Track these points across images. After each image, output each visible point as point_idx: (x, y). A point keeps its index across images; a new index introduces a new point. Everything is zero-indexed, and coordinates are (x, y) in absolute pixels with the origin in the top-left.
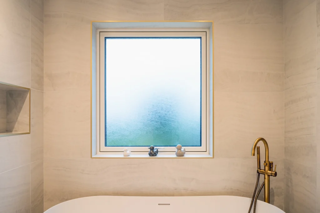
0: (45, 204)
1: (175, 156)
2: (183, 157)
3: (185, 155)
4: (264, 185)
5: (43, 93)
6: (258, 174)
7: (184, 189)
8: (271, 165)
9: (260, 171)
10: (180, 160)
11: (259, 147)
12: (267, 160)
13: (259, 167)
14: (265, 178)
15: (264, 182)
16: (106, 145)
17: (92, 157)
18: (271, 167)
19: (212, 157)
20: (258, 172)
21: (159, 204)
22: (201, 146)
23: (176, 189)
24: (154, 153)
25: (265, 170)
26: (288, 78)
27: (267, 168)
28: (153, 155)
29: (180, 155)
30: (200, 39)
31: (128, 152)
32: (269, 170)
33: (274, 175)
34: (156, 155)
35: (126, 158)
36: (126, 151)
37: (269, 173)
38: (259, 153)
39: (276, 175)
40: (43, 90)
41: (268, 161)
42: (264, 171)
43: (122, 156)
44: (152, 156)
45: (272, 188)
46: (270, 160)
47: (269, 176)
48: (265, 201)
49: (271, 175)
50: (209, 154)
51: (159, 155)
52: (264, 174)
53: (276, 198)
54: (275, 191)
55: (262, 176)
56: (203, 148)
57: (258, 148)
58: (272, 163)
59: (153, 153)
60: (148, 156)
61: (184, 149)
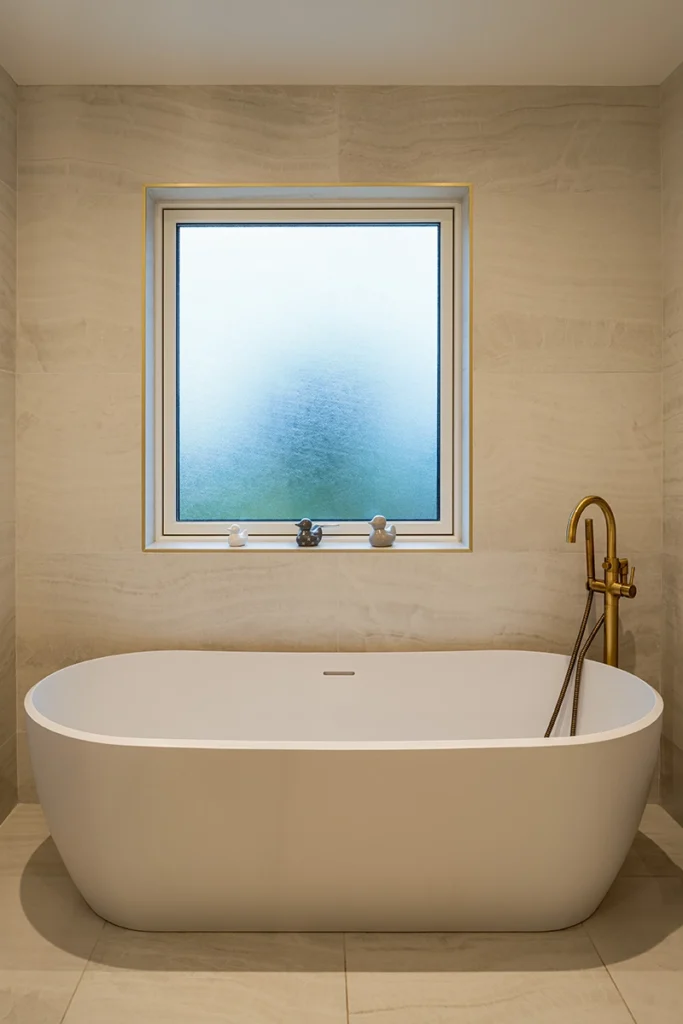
0: (20, 674)
1: (368, 546)
2: (389, 548)
3: (394, 544)
4: (604, 620)
5: (14, 376)
6: (587, 592)
7: (393, 635)
8: (621, 569)
9: (594, 586)
10: (383, 556)
11: (592, 521)
12: (611, 556)
13: (590, 574)
14: (606, 603)
15: (605, 614)
16: (178, 519)
17: (146, 548)
18: (624, 572)
19: (467, 547)
20: (588, 588)
21: (325, 673)
22: (438, 519)
23: (370, 635)
24: (312, 537)
25: (605, 581)
26: (670, 337)
27: (611, 576)
28: (308, 544)
29: (382, 543)
30: (436, 228)
31: (241, 535)
32: (617, 582)
33: (628, 594)
34: (316, 545)
35: (237, 550)
36: (236, 531)
37: (617, 589)
38: (590, 536)
39: (633, 592)
40: (14, 370)
41: (615, 557)
42: (603, 584)
43: (226, 546)
44: (306, 545)
45: (629, 632)
46: (621, 556)
47: (616, 597)
48: (605, 662)
49: (622, 595)
50: (461, 541)
51: (325, 544)
52: (604, 592)
53: (639, 658)
54: (636, 640)
55: (598, 597)
56: (443, 526)
57: (589, 524)
58: (626, 565)
59: (308, 539)
60: (295, 546)
61: (393, 528)
